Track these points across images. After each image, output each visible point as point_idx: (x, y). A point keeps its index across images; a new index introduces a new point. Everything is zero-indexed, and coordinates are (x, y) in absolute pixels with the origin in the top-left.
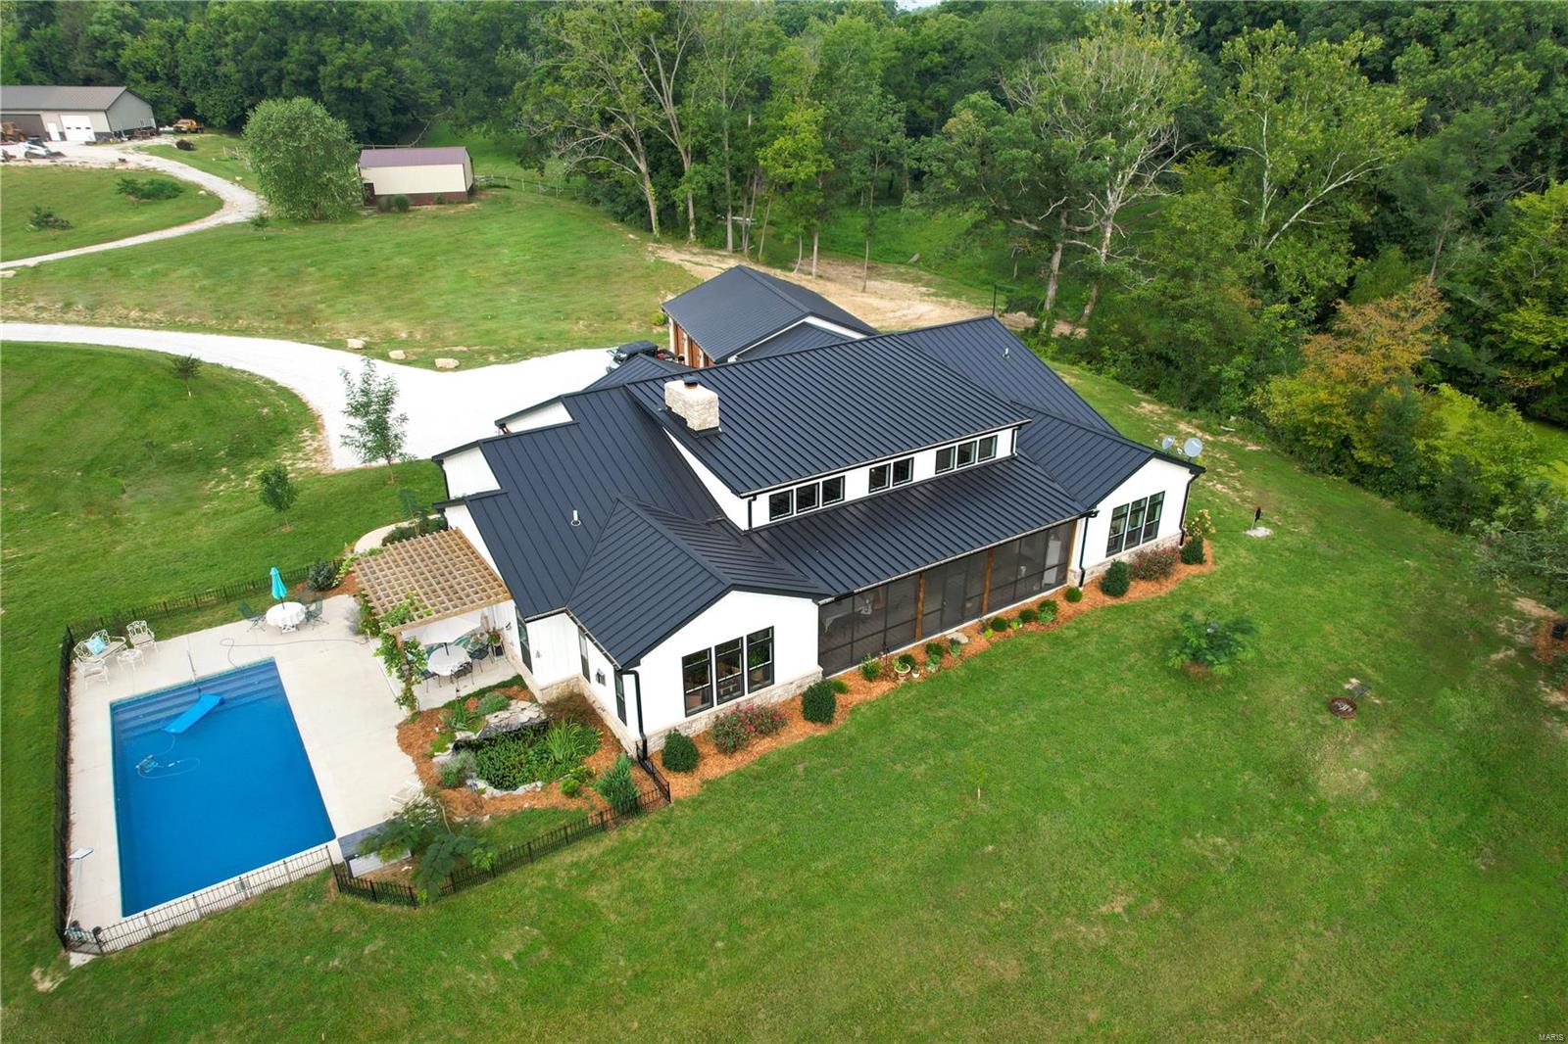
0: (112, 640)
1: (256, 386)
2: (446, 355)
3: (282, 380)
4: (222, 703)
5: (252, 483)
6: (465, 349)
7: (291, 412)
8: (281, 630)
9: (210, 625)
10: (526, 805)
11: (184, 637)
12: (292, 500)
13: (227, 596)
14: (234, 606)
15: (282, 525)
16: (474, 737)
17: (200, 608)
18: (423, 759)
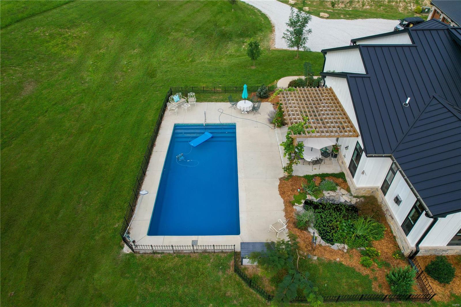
0: (183, 98)
1: (255, 12)
2: (324, 12)
3: (264, 11)
4: (212, 137)
5: (245, 47)
6: (332, 11)
7: (264, 23)
8: (241, 111)
9: (216, 101)
10: (338, 260)
11: (206, 103)
12: (258, 56)
13: (226, 90)
14: (227, 95)
15: (252, 65)
16: (315, 201)
17: (215, 92)
18: (289, 204)
